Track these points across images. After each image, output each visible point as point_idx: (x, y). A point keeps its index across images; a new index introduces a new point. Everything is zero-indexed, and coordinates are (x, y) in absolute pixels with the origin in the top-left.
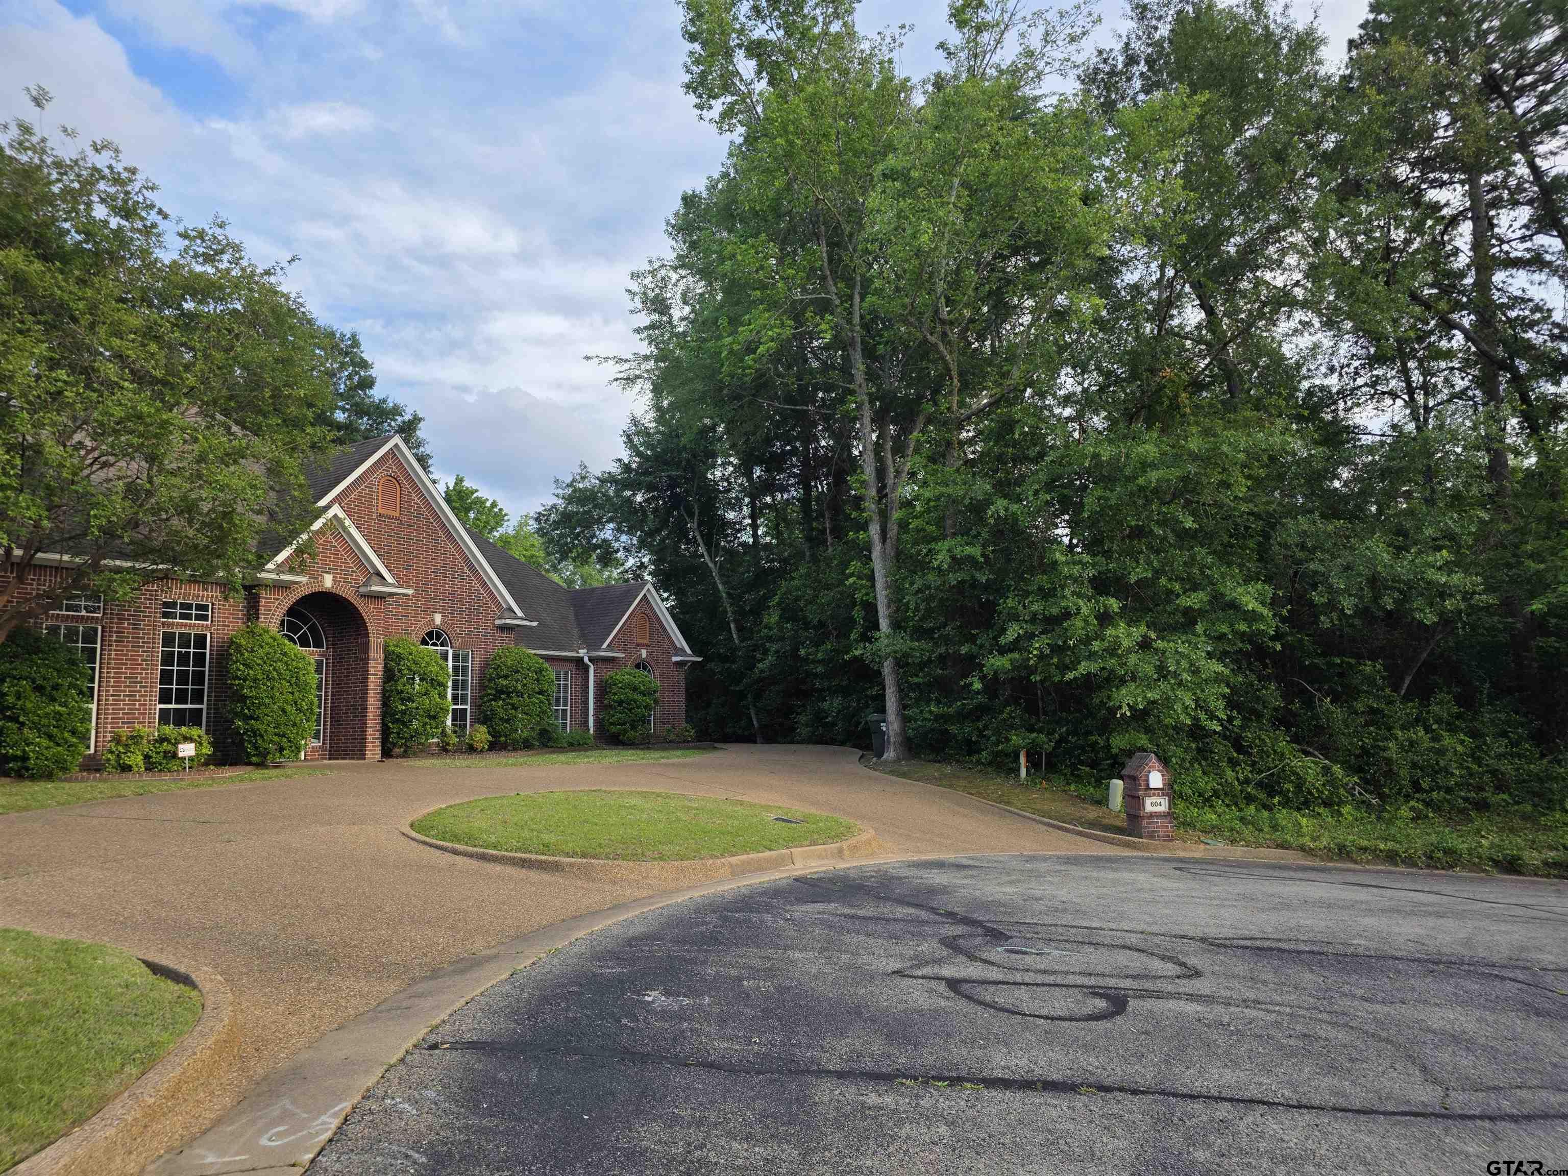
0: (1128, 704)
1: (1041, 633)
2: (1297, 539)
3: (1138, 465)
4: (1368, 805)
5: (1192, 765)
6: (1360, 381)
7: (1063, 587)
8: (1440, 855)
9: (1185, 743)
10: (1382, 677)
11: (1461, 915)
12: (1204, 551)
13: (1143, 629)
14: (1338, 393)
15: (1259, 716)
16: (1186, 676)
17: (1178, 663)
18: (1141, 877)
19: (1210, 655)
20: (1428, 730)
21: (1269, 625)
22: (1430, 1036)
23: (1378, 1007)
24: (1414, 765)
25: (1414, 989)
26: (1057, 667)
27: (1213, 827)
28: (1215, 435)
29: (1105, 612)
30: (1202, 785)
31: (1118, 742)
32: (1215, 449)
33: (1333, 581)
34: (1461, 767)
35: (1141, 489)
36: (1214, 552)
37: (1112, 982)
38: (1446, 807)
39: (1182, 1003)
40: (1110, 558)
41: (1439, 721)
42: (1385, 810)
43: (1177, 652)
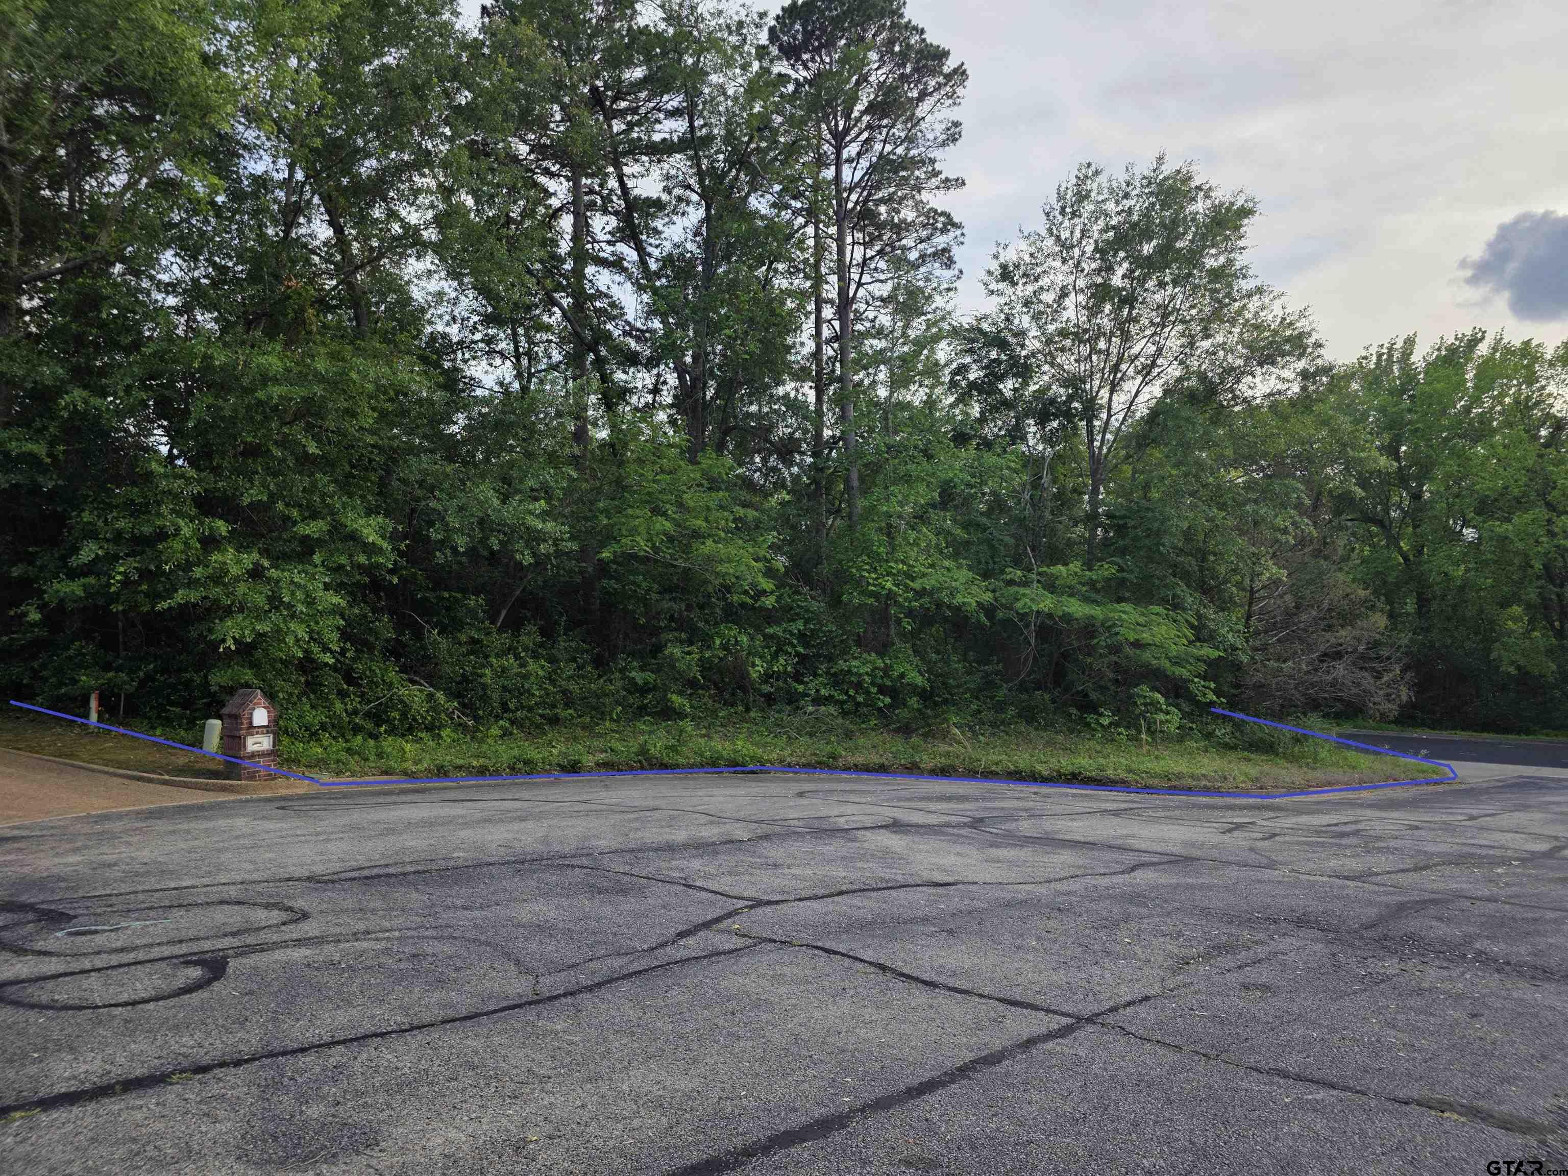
0: (234, 638)
1: (127, 555)
2: (419, 477)
3: (258, 377)
4: (465, 727)
5: (300, 699)
6: (478, 336)
7: (159, 504)
8: (520, 766)
9: (294, 677)
10: (484, 612)
11: (539, 817)
12: (326, 479)
13: (255, 556)
14: (458, 343)
15: (371, 648)
16: (301, 608)
17: (293, 594)
18: (240, 822)
19: (327, 587)
20: (517, 657)
21: (387, 560)
22: (521, 930)
23: (477, 913)
24: (505, 688)
25: (505, 890)
26: (147, 595)
27: (319, 760)
28: (343, 360)
29: (211, 535)
30: (308, 719)
31: (218, 678)
32: (344, 373)
33: (449, 519)
34: (541, 688)
35: (260, 403)
36: (336, 481)
37: (207, 945)
38: (527, 723)
39: (289, 951)
40: (220, 475)
41: (526, 649)
42: (478, 730)
43: (292, 582)
